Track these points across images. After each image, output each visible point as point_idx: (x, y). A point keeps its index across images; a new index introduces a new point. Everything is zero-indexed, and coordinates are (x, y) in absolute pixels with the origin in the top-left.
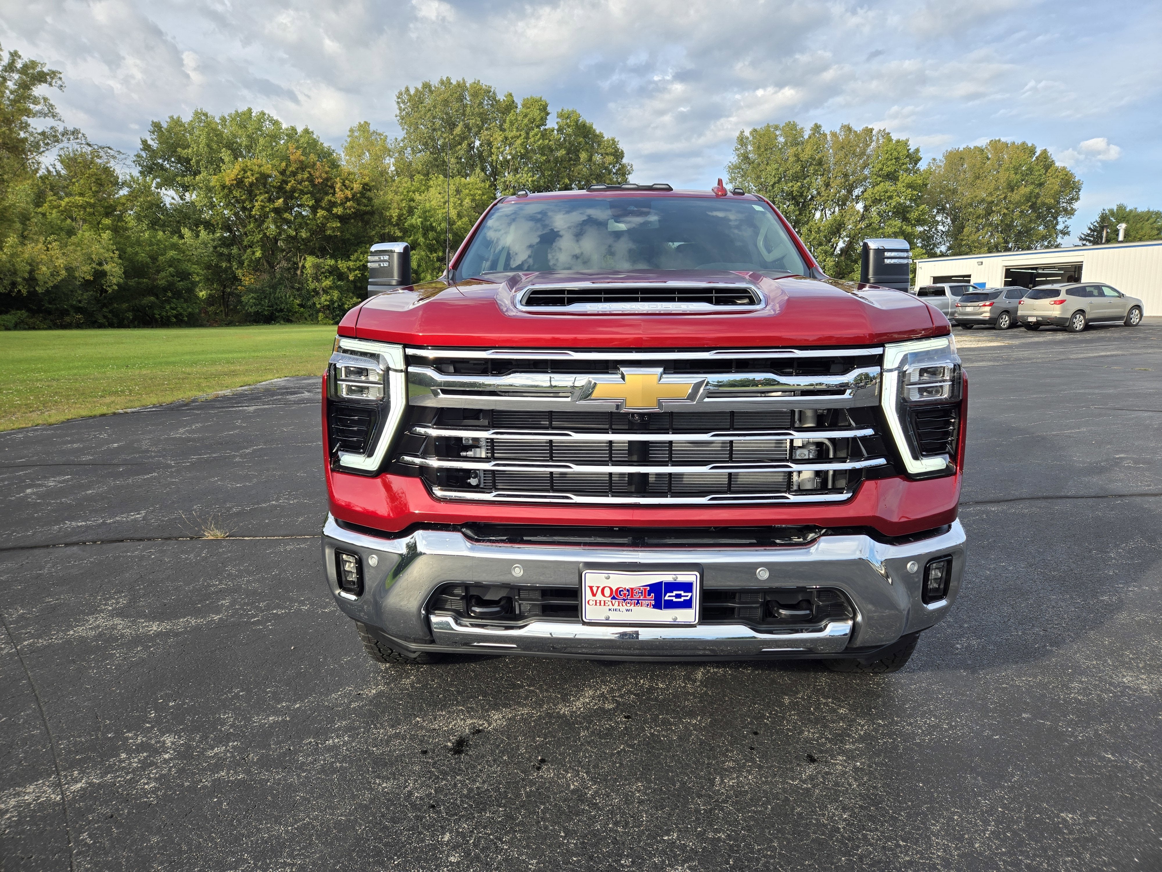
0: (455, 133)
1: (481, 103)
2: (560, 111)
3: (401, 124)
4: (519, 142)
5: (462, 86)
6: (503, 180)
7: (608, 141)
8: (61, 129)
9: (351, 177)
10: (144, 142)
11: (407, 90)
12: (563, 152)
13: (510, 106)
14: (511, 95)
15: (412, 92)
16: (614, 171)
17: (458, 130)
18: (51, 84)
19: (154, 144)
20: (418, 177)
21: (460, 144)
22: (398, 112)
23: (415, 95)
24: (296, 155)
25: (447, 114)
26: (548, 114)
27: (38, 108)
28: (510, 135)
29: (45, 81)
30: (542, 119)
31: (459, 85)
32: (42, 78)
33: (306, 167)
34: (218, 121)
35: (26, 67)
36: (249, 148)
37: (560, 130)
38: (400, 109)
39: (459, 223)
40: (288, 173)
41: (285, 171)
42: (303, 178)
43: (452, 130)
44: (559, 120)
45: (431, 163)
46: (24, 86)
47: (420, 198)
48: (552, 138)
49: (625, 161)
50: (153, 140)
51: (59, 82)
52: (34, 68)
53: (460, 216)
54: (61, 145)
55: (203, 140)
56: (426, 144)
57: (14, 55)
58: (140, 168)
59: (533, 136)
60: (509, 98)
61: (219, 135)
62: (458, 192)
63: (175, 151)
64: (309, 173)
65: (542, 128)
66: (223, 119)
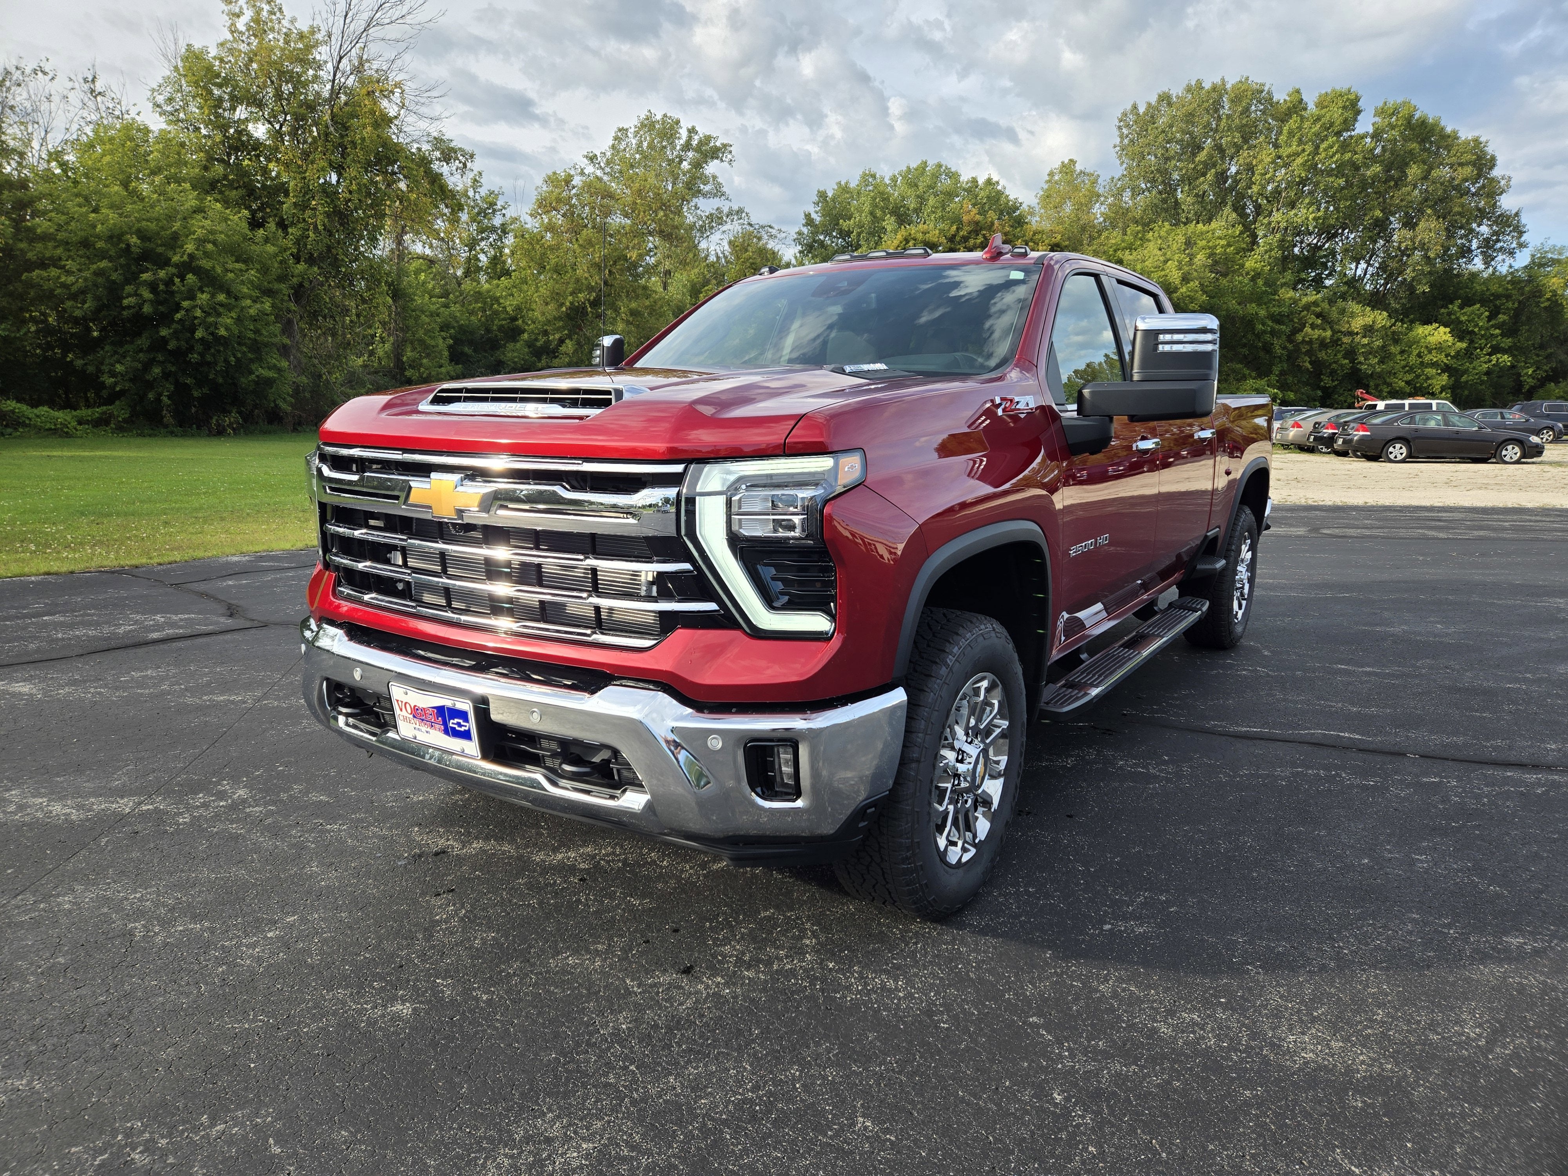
0: (1197, 159)
1: (1246, 110)
2: (1381, 104)
3: (1120, 157)
4: (1299, 161)
5: (1218, 90)
6: (1266, 221)
7: (1467, 142)
8: (726, 210)
9: (1037, 237)
10: (808, 216)
11: (1135, 107)
12: (1377, 168)
13: (1297, 106)
14: (1298, 91)
15: (1142, 110)
16: (1473, 190)
17: (1202, 156)
18: (722, 161)
19: (817, 218)
20: (1133, 228)
21: (1204, 174)
22: (1118, 141)
23: (1145, 114)
24: (970, 214)
25: (1191, 133)
26: (1359, 112)
27: (707, 188)
28: (1285, 152)
29: (717, 158)
30: (1345, 121)
31: (1214, 88)
32: (715, 153)
33: (981, 229)
34: (888, 182)
35: (701, 143)
36: (917, 211)
37: (1376, 135)
38: (1122, 137)
39: (1184, 290)
40: (958, 239)
41: (954, 236)
42: (975, 244)
43: (1194, 155)
44: (1377, 119)
45: (1156, 206)
46: (697, 165)
47: (1131, 257)
48: (1359, 149)
49: (1496, 173)
50: (817, 212)
51: (729, 156)
52: (707, 144)
53: (1185, 279)
54: (725, 228)
55: (867, 208)
56: (1153, 181)
57: (692, 131)
58: (799, 248)
59: (1325, 150)
60: (1295, 98)
61: (886, 199)
62: (1189, 243)
63: (838, 224)
64: (984, 236)
65: (1346, 134)
66: (894, 179)
